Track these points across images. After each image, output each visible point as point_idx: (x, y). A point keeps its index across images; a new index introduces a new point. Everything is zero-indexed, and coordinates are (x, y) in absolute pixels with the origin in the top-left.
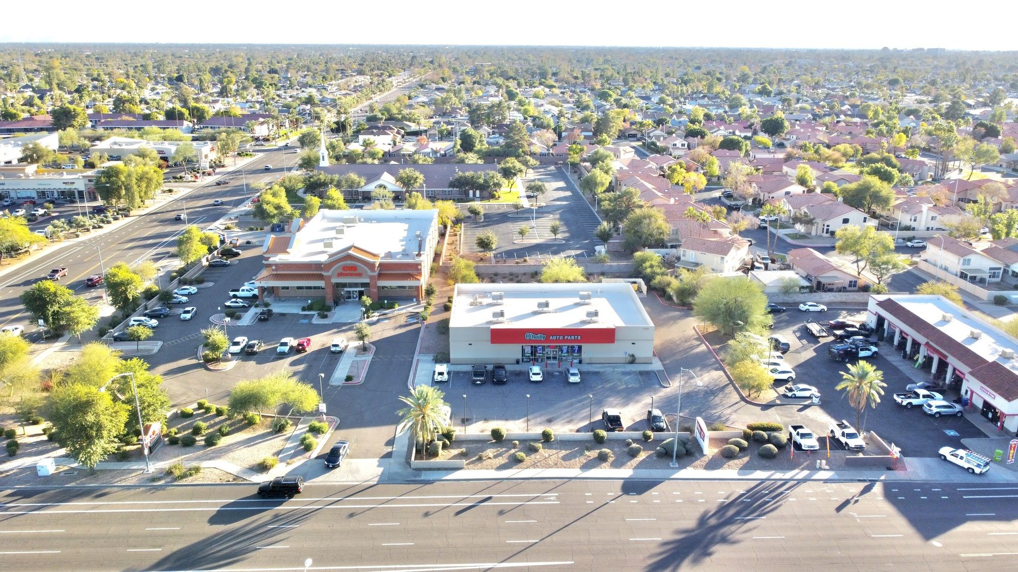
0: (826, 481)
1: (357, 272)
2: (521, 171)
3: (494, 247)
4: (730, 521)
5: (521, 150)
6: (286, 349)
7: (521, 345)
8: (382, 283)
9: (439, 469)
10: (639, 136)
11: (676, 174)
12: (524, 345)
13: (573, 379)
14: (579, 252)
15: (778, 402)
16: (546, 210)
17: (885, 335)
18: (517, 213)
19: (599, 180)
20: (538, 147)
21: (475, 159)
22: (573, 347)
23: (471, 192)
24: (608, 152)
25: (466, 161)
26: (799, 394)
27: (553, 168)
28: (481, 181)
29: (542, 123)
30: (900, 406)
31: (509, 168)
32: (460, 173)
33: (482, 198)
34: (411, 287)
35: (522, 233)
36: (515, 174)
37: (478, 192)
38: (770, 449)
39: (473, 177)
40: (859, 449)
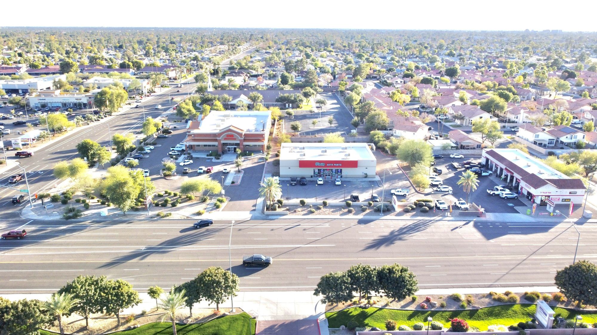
0: (449, 221)
1: (234, 138)
2: (313, 94)
3: (300, 129)
4: (404, 233)
5: (313, 84)
6: (202, 171)
7: (313, 168)
8: (246, 143)
9: (277, 215)
10: (378, 78)
11: (395, 96)
12: (315, 168)
13: (337, 183)
14: (342, 132)
15: (433, 193)
16: (327, 113)
17: (489, 167)
18: (311, 115)
19: (354, 98)
20: (323, 83)
21: (289, 88)
22: (338, 169)
23: (287, 105)
24: (360, 85)
25: (284, 89)
26: (443, 190)
27: (330, 93)
28: (293, 98)
29: (325, 70)
30: (489, 195)
31: (307, 92)
32: (282, 95)
33: (293, 108)
34: (259, 145)
35: (314, 123)
36: (310, 96)
37: (291, 105)
38: (425, 208)
39: (288, 97)
40: (467, 209)
